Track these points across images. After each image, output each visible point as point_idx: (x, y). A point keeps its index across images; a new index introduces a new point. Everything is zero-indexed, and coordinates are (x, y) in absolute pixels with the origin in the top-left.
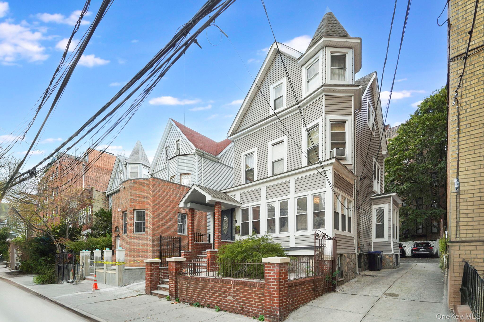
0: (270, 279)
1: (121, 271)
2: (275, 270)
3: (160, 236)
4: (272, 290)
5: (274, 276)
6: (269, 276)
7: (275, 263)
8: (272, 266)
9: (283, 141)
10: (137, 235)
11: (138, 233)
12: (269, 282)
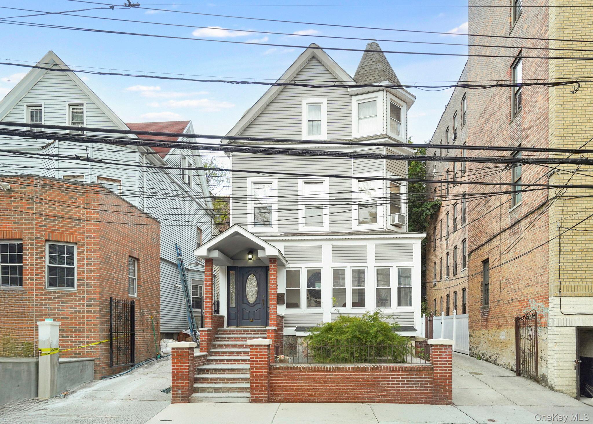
0: (442, 361)
1: (54, 366)
2: (448, 352)
3: (111, 298)
4: (443, 372)
5: (446, 358)
6: (440, 358)
7: (447, 345)
8: (443, 348)
9: (322, 183)
10: (55, 293)
11: (53, 288)
12: (440, 364)
